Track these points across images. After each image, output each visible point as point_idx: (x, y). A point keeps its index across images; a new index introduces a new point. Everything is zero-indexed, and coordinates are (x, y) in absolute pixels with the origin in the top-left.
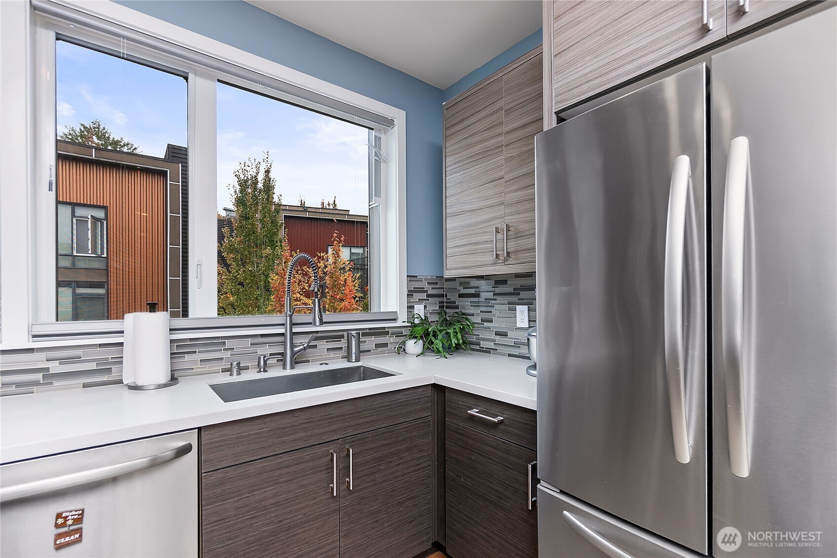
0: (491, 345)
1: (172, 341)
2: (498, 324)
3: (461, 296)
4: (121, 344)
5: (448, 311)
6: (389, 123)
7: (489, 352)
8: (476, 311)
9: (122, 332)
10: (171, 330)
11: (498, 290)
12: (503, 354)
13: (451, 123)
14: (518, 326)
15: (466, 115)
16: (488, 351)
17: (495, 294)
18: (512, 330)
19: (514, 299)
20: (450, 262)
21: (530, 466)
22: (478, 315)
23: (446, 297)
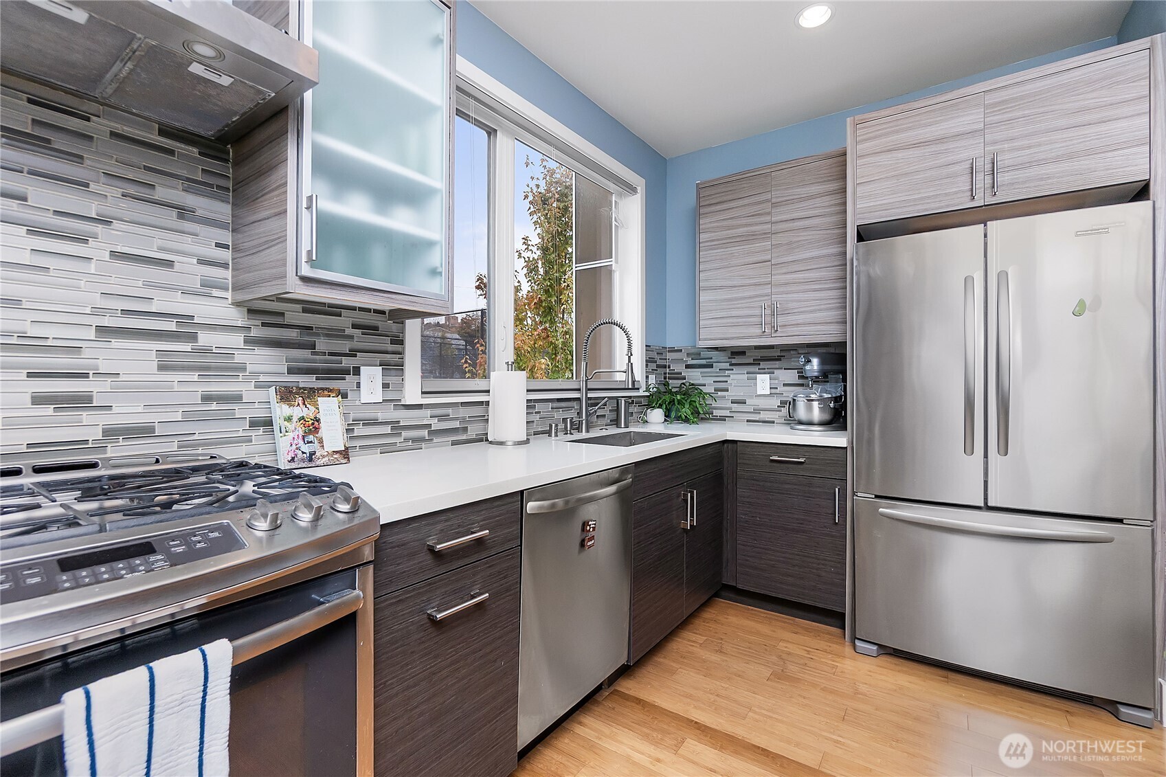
0: (727, 413)
1: (528, 401)
2: (734, 393)
3: (688, 367)
4: (487, 403)
5: (671, 381)
6: (633, 190)
7: (725, 420)
8: (710, 381)
9: (488, 391)
10: (528, 391)
11: (734, 361)
12: (742, 421)
13: (707, 203)
14: (759, 393)
15: (725, 198)
16: (723, 419)
17: (731, 365)
18: (751, 397)
19: (755, 369)
20: (704, 333)
21: (837, 489)
22: (710, 385)
23: (669, 367)
